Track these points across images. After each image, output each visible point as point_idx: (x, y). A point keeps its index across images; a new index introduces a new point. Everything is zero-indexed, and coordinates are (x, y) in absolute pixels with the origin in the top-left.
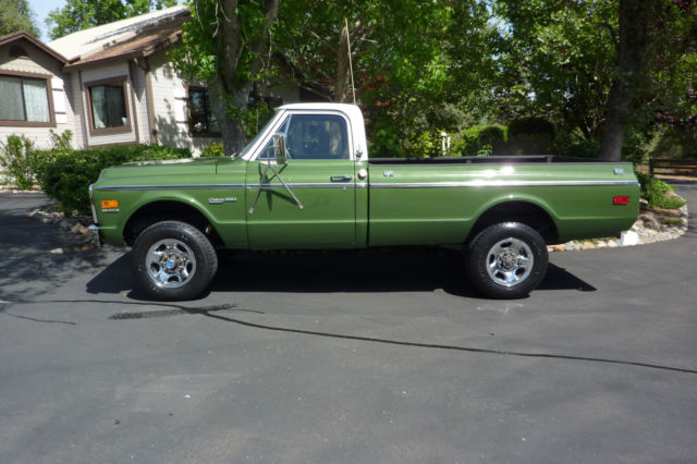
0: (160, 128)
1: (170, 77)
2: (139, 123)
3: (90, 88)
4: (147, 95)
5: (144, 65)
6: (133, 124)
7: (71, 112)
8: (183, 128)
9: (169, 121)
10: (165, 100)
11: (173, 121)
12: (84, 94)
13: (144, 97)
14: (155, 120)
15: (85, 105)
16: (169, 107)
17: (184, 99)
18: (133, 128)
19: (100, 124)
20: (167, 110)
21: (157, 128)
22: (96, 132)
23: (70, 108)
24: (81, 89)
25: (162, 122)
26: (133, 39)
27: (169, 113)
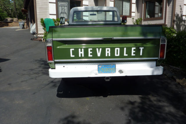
2: (167, 16)
3: (146, 2)
4: (173, 3)
6: (164, 16)
7: (137, 12)
9: (180, 16)
10: (180, 6)
11: (182, 16)
12: (143, 5)
13: (171, 4)
14: (175, 15)
15: (143, 9)
18: (164, 18)
19: (148, 16)
20: (180, 10)
21: (175, 19)
22: (146, 19)
23: (137, 10)
24: (143, 3)
25: (177, 16)
27: (181, 12)
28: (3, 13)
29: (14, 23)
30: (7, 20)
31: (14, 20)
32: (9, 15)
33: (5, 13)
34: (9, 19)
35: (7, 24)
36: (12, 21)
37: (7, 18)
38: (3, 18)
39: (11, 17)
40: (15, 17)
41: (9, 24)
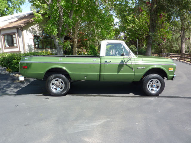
2: (20, 45)
3: (4, 35)
4: (22, 37)
5: (21, 29)
6: (18, 46)
12: (2, 37)
17: (32, 39)
18: (18, 47)
19: (7, 46)
22: (6, 48)
24: (1, 35)
26: (17, 21)
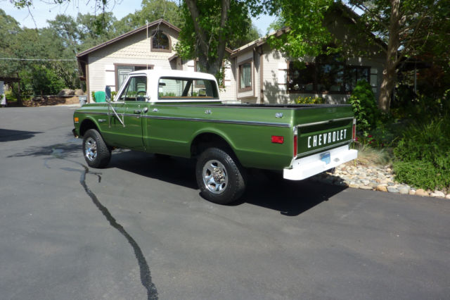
0: (266, 88)
1: (278, 58)
2: (256, 85)
3: (240, 66)
4: (261, 68)
5: (260, 51)
6: (253, 85)
7: (234, 80)
8: (282, 87)
9: (273, 84)
10: (272, 71)
11: (277, 84)
12: (237, 69)
13: (259, 70)
14: (264, 83)
15: (237, 76)
16: (275, 75)
17: (285, 70)
18: (253, 88)
20: (273, 77)
21: (264, 88)
23: (233, 77)
24: (237, 67)
25: (268, 85)
27: (274, 79)
28: (58, 81)
29: (75, 97)
30: (63, 92)
31: (76, 93)
32: (69, 85)
33: (62, 81)
34: (67, 91)
35: (63, 99)
36: (72, 95)
37: (63, 90)
38: (57, 90)
39: (72, 88)
40: (79, 88)
41: (68, 100)
